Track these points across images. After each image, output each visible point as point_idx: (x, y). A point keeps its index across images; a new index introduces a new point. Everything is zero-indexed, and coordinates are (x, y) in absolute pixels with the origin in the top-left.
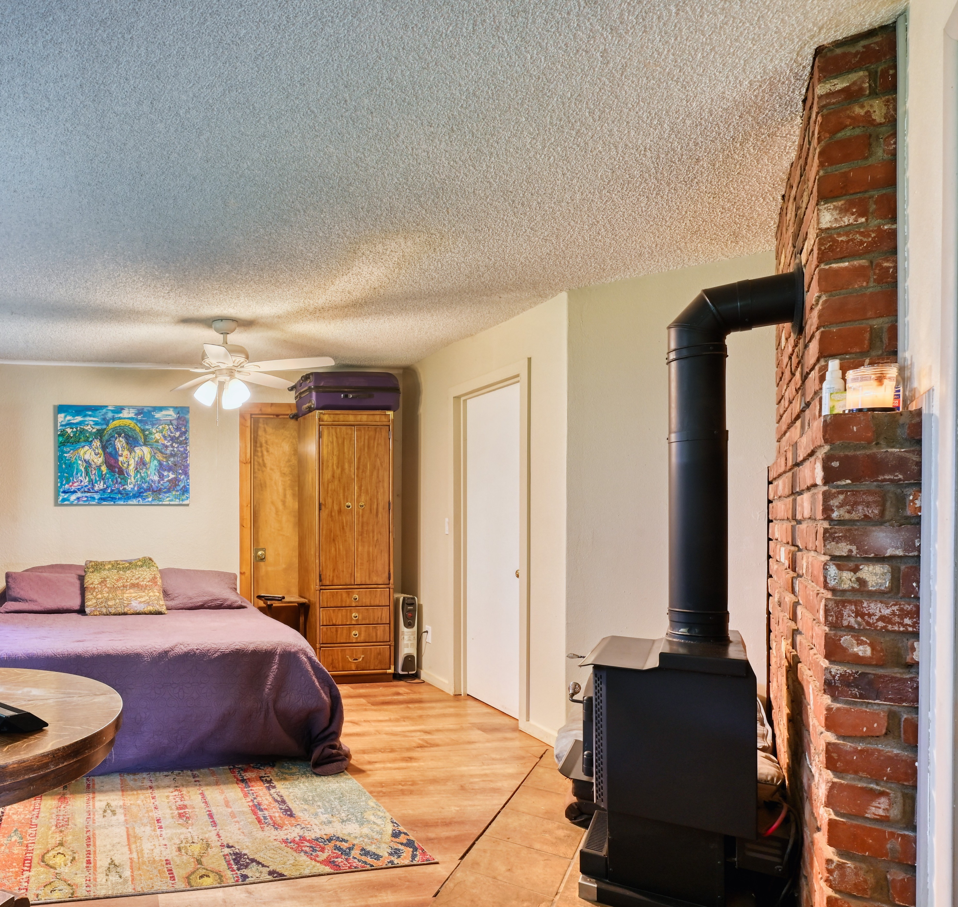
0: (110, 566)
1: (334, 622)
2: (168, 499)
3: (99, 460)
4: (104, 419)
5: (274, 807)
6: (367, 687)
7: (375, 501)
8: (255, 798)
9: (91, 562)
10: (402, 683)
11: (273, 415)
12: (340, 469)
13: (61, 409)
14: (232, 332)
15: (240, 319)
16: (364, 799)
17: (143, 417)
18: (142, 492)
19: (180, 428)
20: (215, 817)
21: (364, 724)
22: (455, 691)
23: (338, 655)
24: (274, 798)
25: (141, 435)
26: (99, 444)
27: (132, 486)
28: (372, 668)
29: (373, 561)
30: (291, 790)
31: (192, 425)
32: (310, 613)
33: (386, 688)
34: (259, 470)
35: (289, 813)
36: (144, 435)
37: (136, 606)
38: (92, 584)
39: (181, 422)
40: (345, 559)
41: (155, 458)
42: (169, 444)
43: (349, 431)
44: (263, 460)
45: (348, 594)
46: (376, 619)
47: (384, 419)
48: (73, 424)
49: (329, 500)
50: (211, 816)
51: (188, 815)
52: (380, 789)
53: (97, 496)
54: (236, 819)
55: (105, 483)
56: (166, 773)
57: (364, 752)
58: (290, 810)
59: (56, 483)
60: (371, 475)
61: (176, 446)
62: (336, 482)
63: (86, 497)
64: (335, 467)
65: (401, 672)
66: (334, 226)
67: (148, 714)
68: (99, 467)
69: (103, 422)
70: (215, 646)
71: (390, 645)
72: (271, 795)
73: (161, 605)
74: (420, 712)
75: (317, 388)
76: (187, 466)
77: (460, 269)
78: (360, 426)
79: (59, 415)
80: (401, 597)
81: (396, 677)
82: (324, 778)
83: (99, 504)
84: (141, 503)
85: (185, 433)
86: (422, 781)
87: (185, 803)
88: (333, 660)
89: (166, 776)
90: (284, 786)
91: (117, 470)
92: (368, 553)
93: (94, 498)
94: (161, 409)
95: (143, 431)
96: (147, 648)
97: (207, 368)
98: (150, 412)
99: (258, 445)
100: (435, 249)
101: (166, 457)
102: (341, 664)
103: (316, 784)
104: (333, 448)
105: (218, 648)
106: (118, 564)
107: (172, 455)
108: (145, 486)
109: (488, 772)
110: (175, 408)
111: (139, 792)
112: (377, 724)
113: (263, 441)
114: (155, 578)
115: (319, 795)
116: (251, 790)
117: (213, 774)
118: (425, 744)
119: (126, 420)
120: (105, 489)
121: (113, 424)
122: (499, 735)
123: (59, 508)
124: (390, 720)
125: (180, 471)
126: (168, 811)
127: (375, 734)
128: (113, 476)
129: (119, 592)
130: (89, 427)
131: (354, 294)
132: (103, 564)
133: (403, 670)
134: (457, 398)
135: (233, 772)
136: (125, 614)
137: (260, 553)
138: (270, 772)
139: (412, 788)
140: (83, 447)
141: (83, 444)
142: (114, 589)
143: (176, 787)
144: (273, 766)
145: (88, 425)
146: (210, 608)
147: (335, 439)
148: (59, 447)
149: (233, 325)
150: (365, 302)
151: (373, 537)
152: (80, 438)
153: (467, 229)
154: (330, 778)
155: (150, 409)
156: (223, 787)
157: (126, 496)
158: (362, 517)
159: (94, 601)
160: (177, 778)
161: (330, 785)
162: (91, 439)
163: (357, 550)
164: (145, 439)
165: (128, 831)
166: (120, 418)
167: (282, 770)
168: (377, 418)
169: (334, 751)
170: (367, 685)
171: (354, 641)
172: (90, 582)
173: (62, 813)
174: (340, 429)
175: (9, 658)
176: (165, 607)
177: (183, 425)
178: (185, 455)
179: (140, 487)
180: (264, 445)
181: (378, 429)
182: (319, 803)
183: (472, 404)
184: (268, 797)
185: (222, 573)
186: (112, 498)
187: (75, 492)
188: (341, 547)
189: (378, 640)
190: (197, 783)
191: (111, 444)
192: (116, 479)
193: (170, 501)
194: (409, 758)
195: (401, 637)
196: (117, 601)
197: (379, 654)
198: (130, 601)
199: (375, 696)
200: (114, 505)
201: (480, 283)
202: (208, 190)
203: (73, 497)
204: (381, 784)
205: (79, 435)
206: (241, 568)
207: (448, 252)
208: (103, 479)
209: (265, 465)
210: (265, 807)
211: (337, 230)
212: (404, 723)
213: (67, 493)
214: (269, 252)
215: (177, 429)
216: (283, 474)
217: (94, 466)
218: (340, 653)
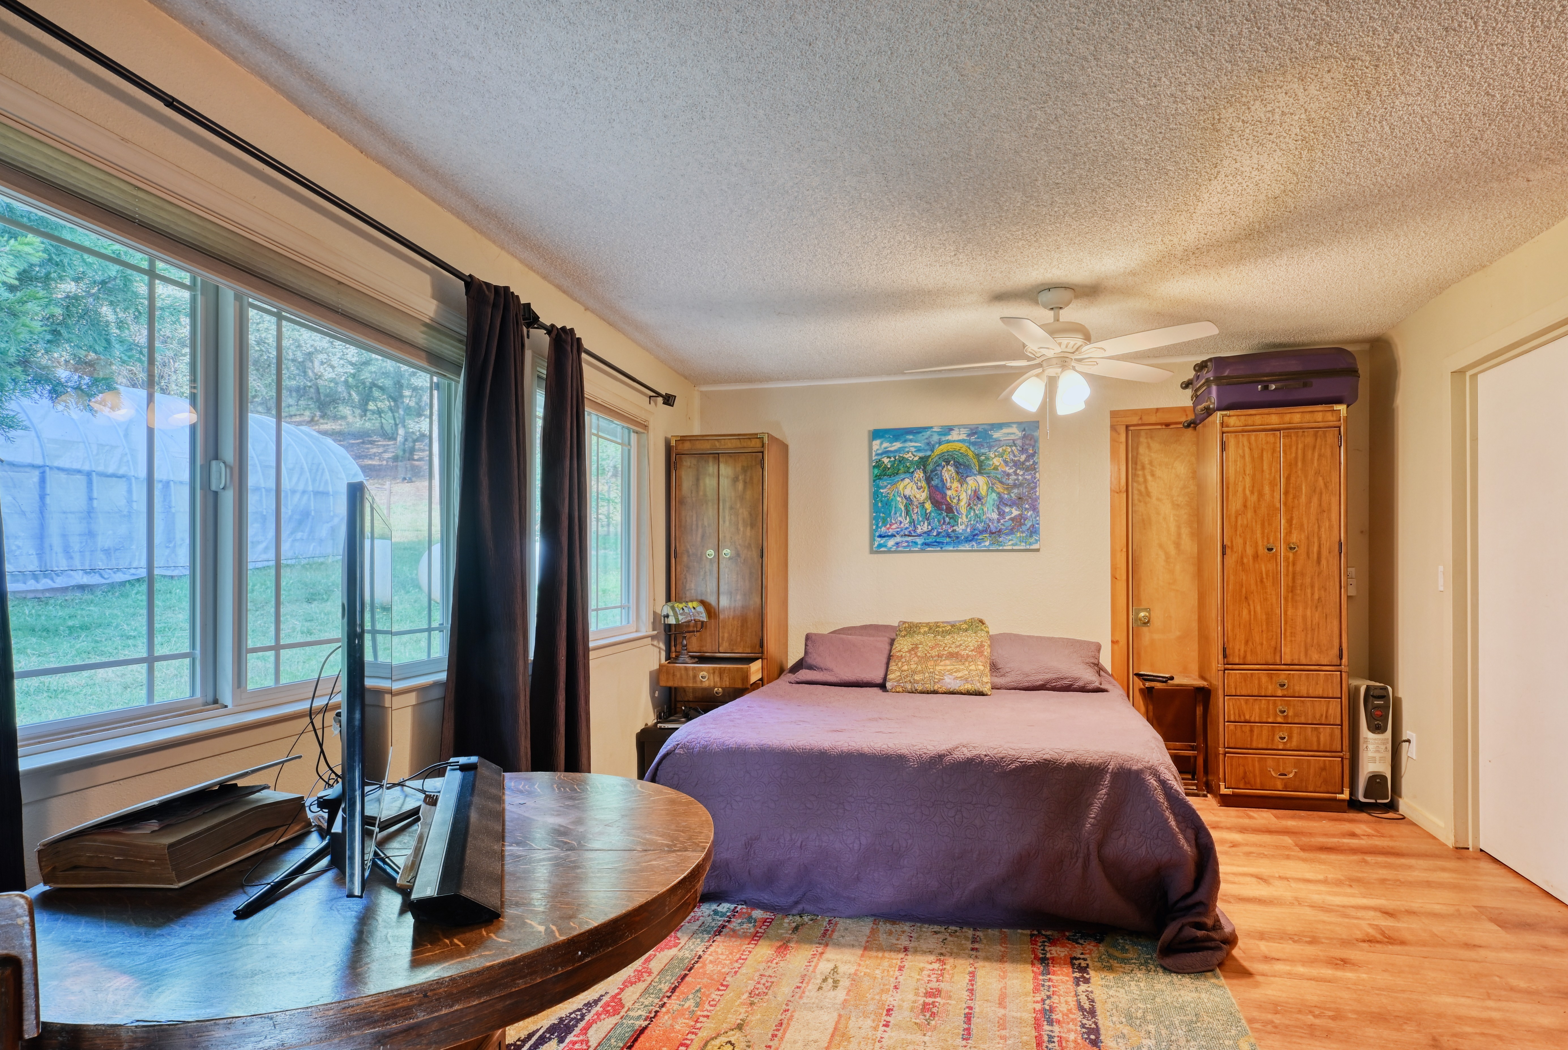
0: (926, 629)
1: (1247, 717)
2: (1010, 543)
3: (923, 495)
4: (928, 444)
5: (1073, 1020)
6: (1301, 818)
7: (1316, 540)
8: (1049, 997)
9: (905, 623)
10: (1363, 816)
11: (1161, 424)
12: (1256, 494)
13: (877, 434)
14: (1067, 305)
15: (1076, 285)
16: (1233, 1032)
17: (978, 438)
18: (976, 535)
19: (1027, 450)
20: (974, 1020)
21: (1278, 883)
22: (1456, 841)
23: (1254, 766)
24: (1079, 1002)
25: (975, 461)
26: (922, 475)
27: (963, 527)
28: (1311, 789)
29: (1313, 630)
30: (1111, 992)
31: (1042, 446)
32: (1211, 702)
33: (1332, 823)
34: (1140, 501)
35: (1093, 1037)
36: (979, 461)
37: (950, 682)
38: (900, 651)
39: (1027, 442)
40: (1264, 627)
41: (993, 490)
42: (1011, 471)
43: (1271, 439)
44: (1146, 488)
45: (1270, 677)
46: (1318, 716)
47: (1330, 417)
48: (891, 451)
49: (1239, 541)
50: (968, 1018)
51: (935, 1010)
52: (1270, 1016)
53: (920, 541)
54: (1003, 1033)
55: (929, 524)
56: (936, 928)
57: (1262, 936)
58: (1096, 1031)
59: (871, 525)
60: (1309, 501)
61: (1021, 473)
62: (1250, 514)
63: (907, 542)
64: (1248, 492)
65: (1362, 799)
66: (1159, 79)
67: (910, 841)
68: (922, 504)
69: (926, 448)
70: (1013, 753)
71: (1342, 758)
72: (1077, 995)
73: (984, 682)
74: (1383, 873)
75: (1218, 380)
76: (1036, 499)
77: (1430, 131)
78: (1289, 430)
79: (874, 442)
80: (1363, 685)
81: (1353, 805)
82: (1175, 978)
83: (922, 550)
84: (975, 548)
85: (1033, 455)
86: (1354, 1011)
87: (942, 985)
88: (1245, 773)
89: (936, 933)
90: (1103, 982)
91: (944, 507)
92: (1304, 617)
93: (916, 543)
94: (1000, 426)
95: (978, 456)
96: (915, 748)
97: (1029, 359)
98: (986, 431)
99: (1139, 467)
100: (1368, 92)
101: (1007, 489)
102: (1258, 780)
103: (1158, 986)
104: (1245, 465)
105: (1017, 755)
106: (938, 627)
107: (1015, 486)
108: (980, 526)
109: (1495, 1015)
110: (1019, 424)
111: (887, 954)
112: (1301, 886)
113: (1146, 460)
114: (982, 646)
115: (1156, 1012)
116: (1050, 980)
117: (1004, 940)
118: (1379, 937)
119: (956, 444)
120: (930, 531)
121: (939, 450)
122: (1532, 938)
123: (876, 556)
124: (1325, 882)
125: (1027, 506)
126: (911, 997)
127: (1292, 904)
128: (940, 514)
129: (930, 664)
130: (910, 454)
131: (1242, 214)
132: (918, 626)
133: (1365, 797)
134: (1460, 373)
135: (1033, 942)
136: (935, 692)
137: (1142, 614)
138: (1090, 951)
139: (1332, 1024)
140: (903, 480)
141: (902, 476)
142: (926, 658)
143: (942, 954)
144: (1100, 941)
145: (908, 452)
146: (1054, 689)
147: (1247, 450)
148: (874, 481)
149: (1068, 294)
150: (1267, 227)
151: (1312, 594)
152: (899, 470)
153: (1427, 32)
154: (1187, 980)
155: (986, 427)
156: (1008, 967)
157: (956, 539)
158: (1294, 564)
159: (898, 674)
160: (950, 939)
161: (1182, 992)
162: (912, 470)
163: (1286, 614)
164: (980, 466)
165: (837, 1023)
166: (948, 442)
167: (1111, 951)
168: (1319, 417)
169: (1200, 933)
170: (1303, 813)
171: (1281, 747)
172: (899, 649)
173: (769, 972)
174: (1256, 436)
175: (738, 748)
176: (989, 686)
177: (1030, 445)
178: (1033, 485)
179: (974, 529)
180: (1148, 466)
181: (1320, 433)
182: (1151, 1028)
183: (1485, 381)
184: (1070, 999)
185: (1078, 641)
186: (939, 542)
187: (893, 536)
188: (1258, 608)
189: (1321, 749)
190: (974, 953)
191: (936, 474)
192: (944, 518)
193: (1013, 545)
194: (1342, 960)
195: (1362, 746)
196: (927, 675)
197: (1324, 769)
198: (944, 675)
199: (1311, 834)
200: (942, 551)
201: (1479, 155)
202: (922, 49)
203: (891, 543)
204: (1276, 1007)
205: (898, 465)
206: (1113, 635)
207: (1396, 95)
208: (928, 519)
209: (1148, 494)
210: (1059, 1017)
211: (1169, 87)
212: (1349, 890)
213: (884, 537)
214: (1070, 156)
215: (1023, 450)
216: (1176, 506)
217: (916, 503)
218: (1257, 764)
